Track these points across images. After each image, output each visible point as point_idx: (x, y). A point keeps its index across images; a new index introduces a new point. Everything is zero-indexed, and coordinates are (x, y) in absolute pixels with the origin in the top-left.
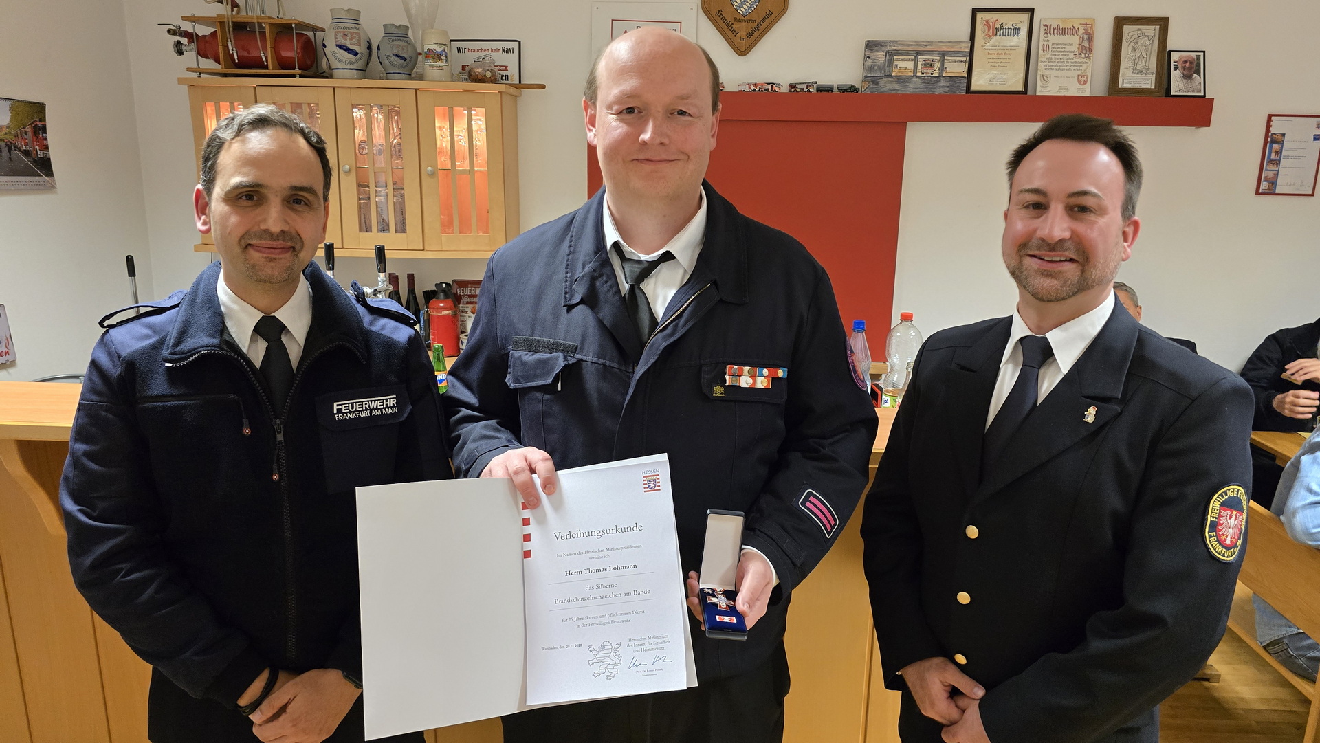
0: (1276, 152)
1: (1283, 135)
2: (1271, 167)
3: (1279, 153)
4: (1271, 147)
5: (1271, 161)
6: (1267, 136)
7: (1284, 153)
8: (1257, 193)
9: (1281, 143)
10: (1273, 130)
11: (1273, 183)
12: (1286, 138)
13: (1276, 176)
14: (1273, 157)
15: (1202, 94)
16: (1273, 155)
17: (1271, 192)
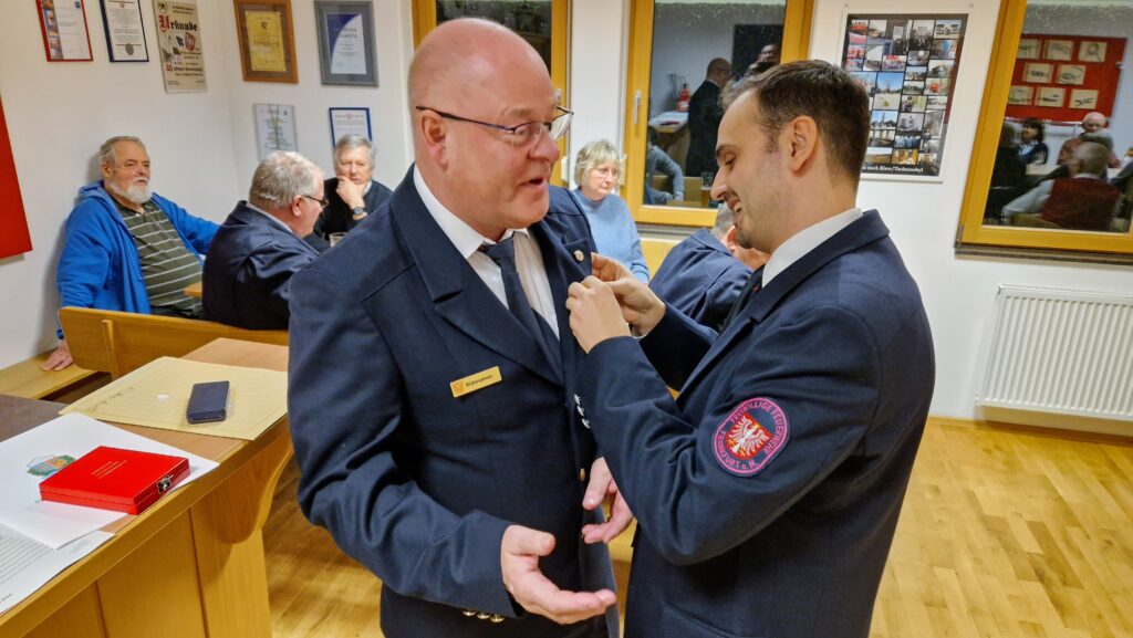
0: (50, 18)
1: (51, 1)
2: (52, 33)
3: (53, 19)
4: (45, 13)
5: (49, 27)
6: (38, 3)
7: (59, 19)
8: (49, 59)
9: (52, 9)
11: (59, 50)
12: (55, 4)
13: (59, 42)
16: (50, 23)
17: (61, 60)
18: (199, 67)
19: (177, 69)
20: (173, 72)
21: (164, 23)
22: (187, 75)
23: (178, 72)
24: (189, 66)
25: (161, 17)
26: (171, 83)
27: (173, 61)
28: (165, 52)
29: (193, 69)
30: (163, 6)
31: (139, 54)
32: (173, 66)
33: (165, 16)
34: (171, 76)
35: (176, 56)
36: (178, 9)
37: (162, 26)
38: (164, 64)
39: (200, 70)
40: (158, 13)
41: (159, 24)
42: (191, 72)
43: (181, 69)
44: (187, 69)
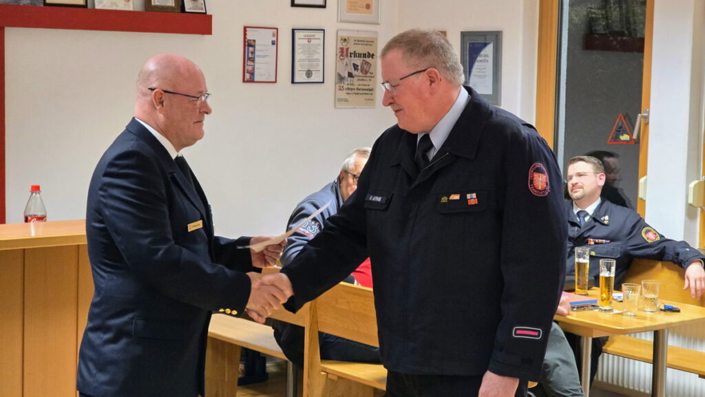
0: (252, 53)
1: (254, 41)
2: (250, 63)
4: (248, 49)
5: (249, 59)
6: (245, 42)
7: (257, 53)
8: (244, 81)
9: (254, 46)
10: (248, 37)
11: (252, 74)
12: (257, 43)
13: (254, 69)
14: (250, 56)
15: (204, 11)
17: (252, 81)
18: (371, 88)
19: (349, 89)
20: (345, 91)
21: (343, 53)
22: (357, 94)
23: (350, 91)
24: (360, 87)
25: (342, 49)
26: (340, 100)
27: (346, 83)
28: (340, 75)
29: (363, 90)
30: (345, 40)
31: (316, 77)
32: (345, 87)
33: (345, 48)
34: (343, 94)
35: (349, 79)
36: (359, 42)
37: (342, 55)
38: (337, 85)
39: (370, 90)
40: (340, 46)
41: (339, 54)
42: (361, 92)
43: (352, 89)
44: (358, 89)
